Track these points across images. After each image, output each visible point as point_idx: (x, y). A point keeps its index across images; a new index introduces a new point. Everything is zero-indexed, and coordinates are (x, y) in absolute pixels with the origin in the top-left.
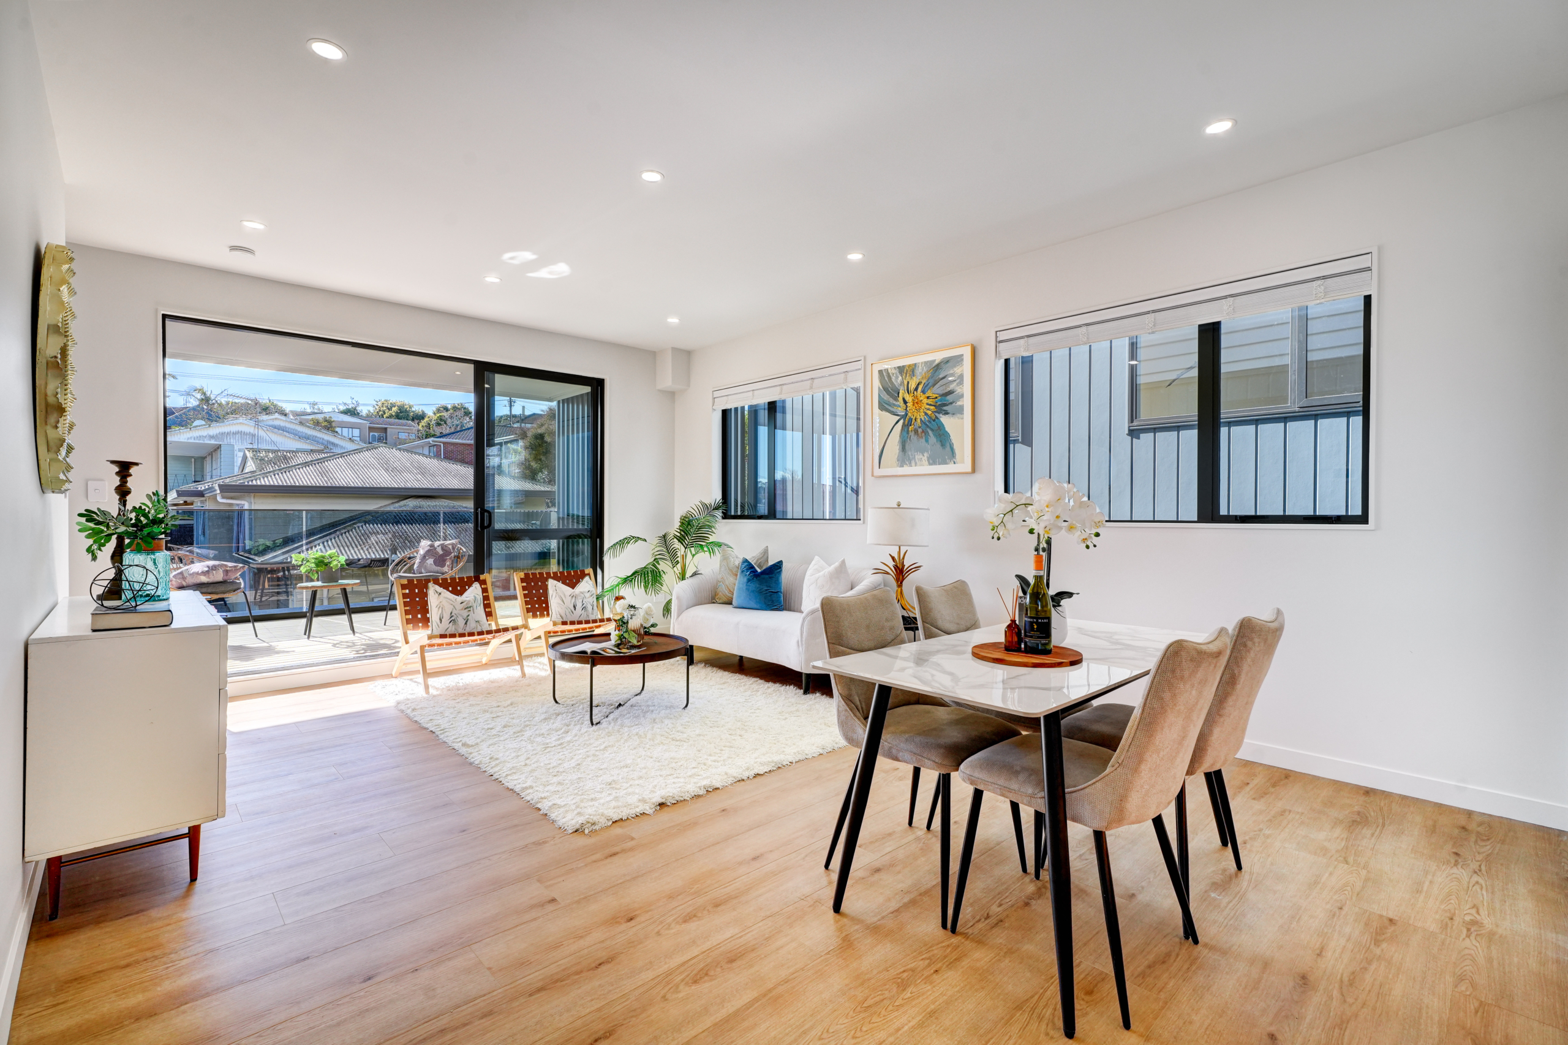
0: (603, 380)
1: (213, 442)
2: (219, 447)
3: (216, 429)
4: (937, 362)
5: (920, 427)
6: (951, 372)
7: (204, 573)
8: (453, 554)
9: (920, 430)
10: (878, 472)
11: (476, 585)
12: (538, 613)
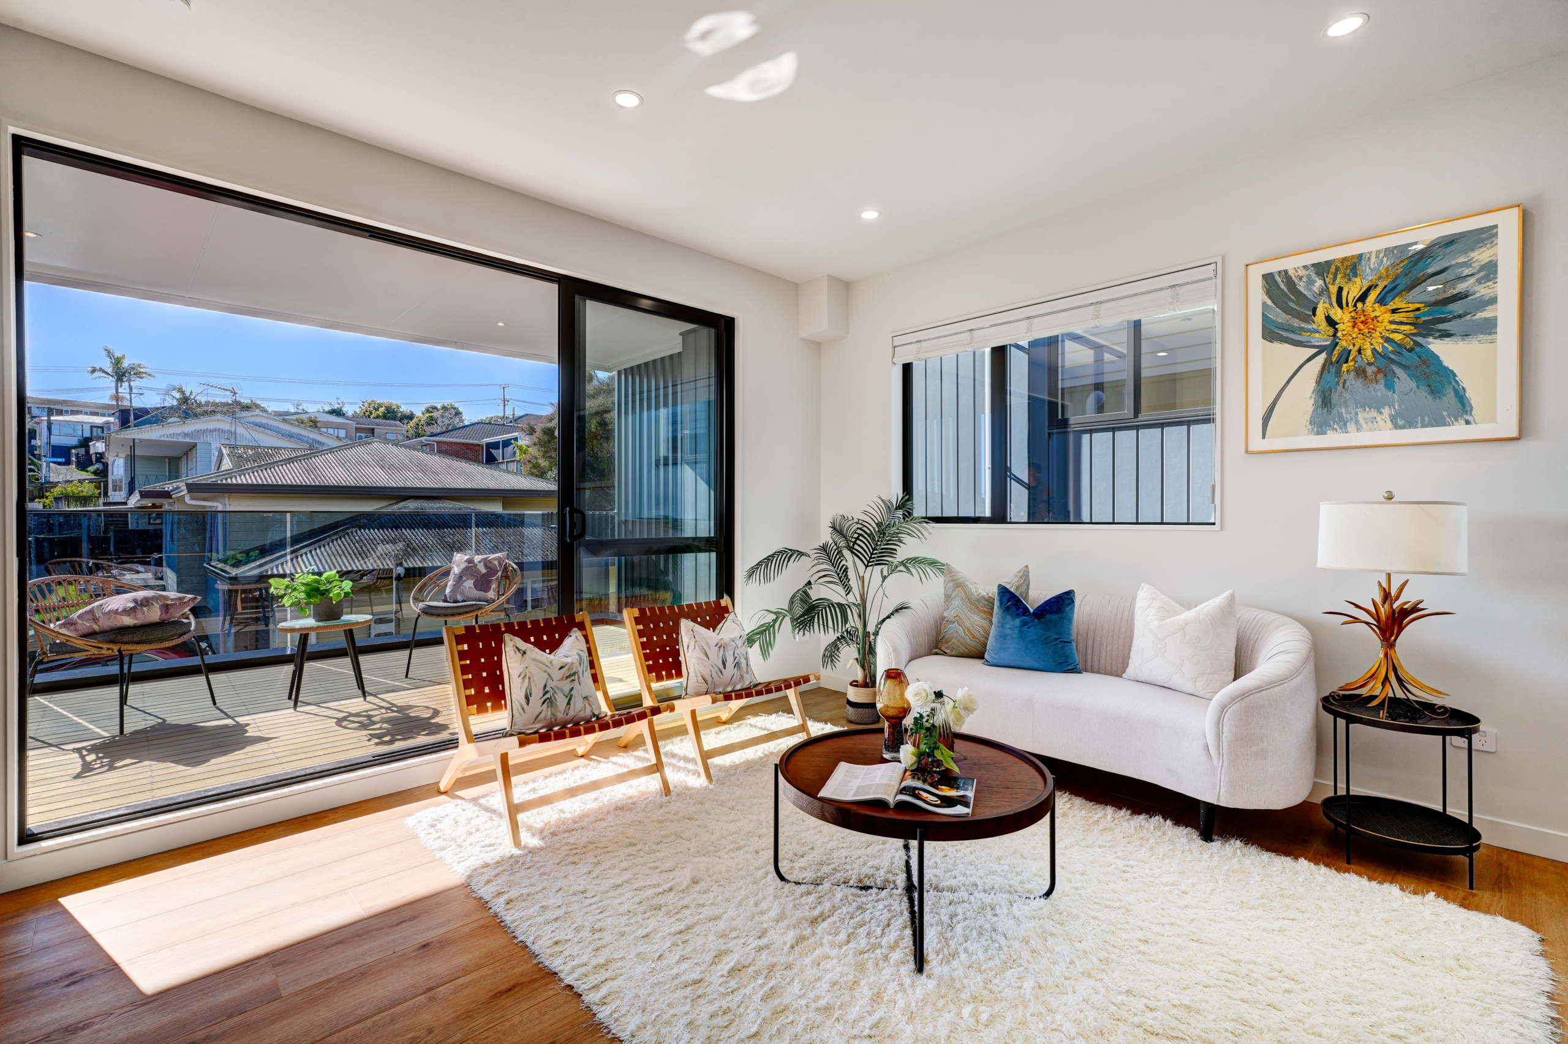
0: (733, 319)
1: (188, 440)
2: (194, 446)
3: (192, 426)
4: (1419, 246)
5: (1370, 364)
6: (1462, 260)
7: (127, 612)
8: (500, 574)
9: (1370, 370)
10: (1257, 443)
11: (572, 634)
12: (664, 673)
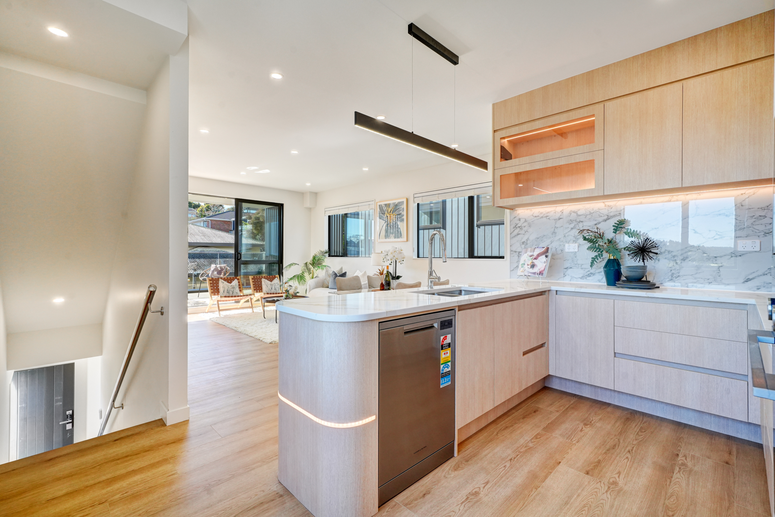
0: (283, 204)
4: (396, 203)
6: (400, 207)
9: (391, 226)
10: (379, 240)
11: (236, 280)
12: (258, 290)
